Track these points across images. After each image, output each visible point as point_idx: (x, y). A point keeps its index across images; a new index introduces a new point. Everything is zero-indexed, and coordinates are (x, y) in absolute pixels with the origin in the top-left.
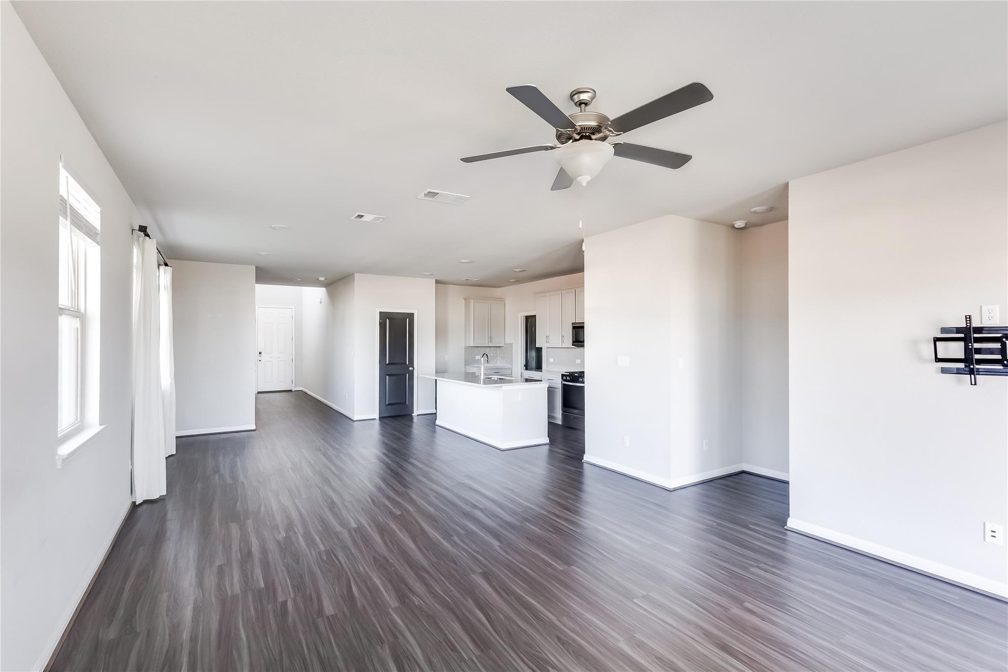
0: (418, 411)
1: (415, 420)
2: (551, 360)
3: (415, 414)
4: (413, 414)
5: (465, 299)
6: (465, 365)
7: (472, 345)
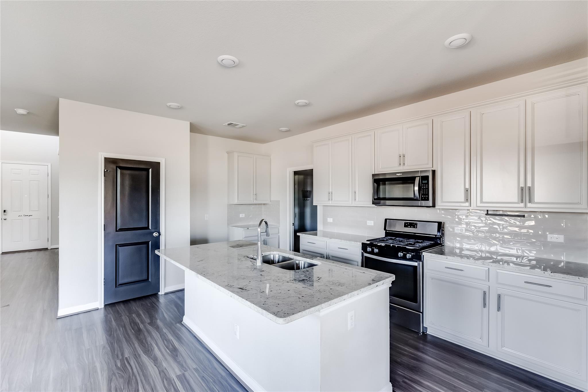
0: (166, 288)
1: (162, 300)
2: (330, 220)
3: (162, 292)
4: (159, 293)
5: (228, 153)
6: (228, 224)
7: (236, 202)
